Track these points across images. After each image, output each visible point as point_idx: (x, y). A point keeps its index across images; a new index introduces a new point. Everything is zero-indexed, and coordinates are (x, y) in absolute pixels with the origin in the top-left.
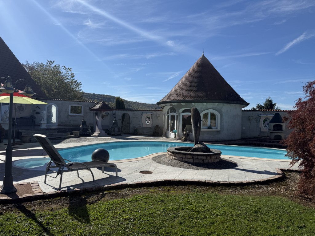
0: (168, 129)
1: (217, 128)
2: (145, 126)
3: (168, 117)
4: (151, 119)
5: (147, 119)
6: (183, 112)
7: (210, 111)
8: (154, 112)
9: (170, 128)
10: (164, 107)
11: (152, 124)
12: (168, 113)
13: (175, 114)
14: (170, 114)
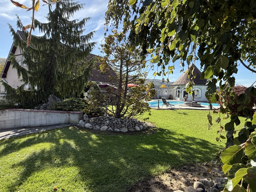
0: (176, 96)
1: (199, 96)
2: (165, 95)
3: (176, 91)
4: (167, 92)
5: (166, 92)
6: (184, 89)
7: (196, 89)
8: (169, 89)
9: (177, 96)
10: (174, 87)
11: (168, 94)
12: (176, 89)
13: (180, 90)
14: (177, 90)
